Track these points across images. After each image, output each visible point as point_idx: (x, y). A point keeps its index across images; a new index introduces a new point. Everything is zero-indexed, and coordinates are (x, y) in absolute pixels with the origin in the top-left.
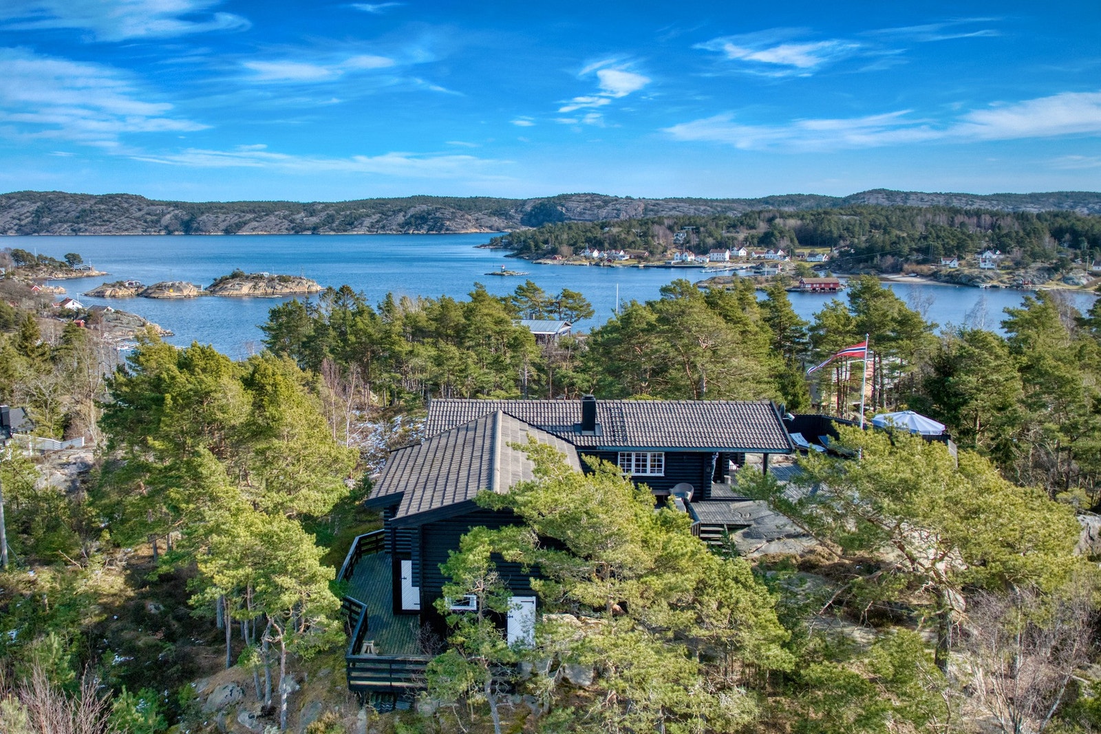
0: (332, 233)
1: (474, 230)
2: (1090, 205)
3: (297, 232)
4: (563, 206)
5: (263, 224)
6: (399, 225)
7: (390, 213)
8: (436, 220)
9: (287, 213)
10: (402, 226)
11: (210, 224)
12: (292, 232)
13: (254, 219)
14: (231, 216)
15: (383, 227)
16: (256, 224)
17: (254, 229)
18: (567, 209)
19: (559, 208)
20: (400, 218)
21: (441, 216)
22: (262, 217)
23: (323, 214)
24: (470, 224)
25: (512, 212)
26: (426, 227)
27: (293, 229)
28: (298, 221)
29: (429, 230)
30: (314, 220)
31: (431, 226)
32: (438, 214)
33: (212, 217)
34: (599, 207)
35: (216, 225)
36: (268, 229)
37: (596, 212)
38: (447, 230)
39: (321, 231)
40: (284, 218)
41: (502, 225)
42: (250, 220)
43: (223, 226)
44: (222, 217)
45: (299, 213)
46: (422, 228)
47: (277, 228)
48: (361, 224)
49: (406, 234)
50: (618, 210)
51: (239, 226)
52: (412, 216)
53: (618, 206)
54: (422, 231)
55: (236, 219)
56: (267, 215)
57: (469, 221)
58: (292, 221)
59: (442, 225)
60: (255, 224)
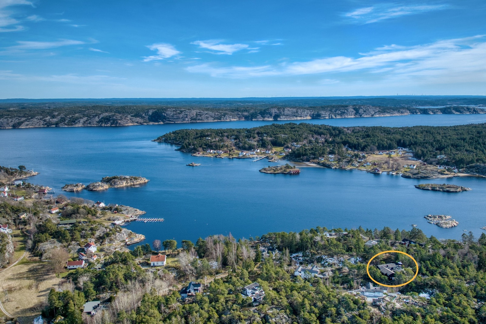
0: (66, 126)
1: (131, 124)
2: (341, 110)
3: (48, 126)
4: (165, 113)
5: (31, 122)
6: (97, 122)
7: (92, 117)
8: (114, 120)
9: (41, 117)
10: (98, 122)
11: (5, 124)
12: (46, 126)
13: (26, 120)
14: (14, 119)
15: (90, 123)
16: (28, 123)
17: (27, 125)
18: (166, 114)
19: (164, 114)
20: (97, 119)
21: (116, 118)
22: (29, 119)
23: (59, 117)
24: (129, 122)
25: (144, 115)
26: (110, 123)
27: (46, 124)
28: (48, 121)
29: (111, 124)
30: (55, 120)
31: (112, 123)
32: (114, 118)
33: (5, 120)
34: (179, 113)
35: (8, 124)
36: (34, 125)
37: (178, 116)
38: (120, 124)
39: (60, 125)
40: (41, 119)
41: (142, 121)
42: (24, 121)
43: (11, 124)
44: (10, 120)
45: (47, 117)
46: (108, 123)
47: (39, 124)
48: (79, 122)
49: (101, 126)
50: (187, 115)
51: (20, 124)
52: (102, 118)
53: (186, 113)
54: (109, 125)
55: (17, 121)
56: (32, 118)
57: (128, 120)
58: (45, 121)
59: (117, 122)
60: (26, 123)
